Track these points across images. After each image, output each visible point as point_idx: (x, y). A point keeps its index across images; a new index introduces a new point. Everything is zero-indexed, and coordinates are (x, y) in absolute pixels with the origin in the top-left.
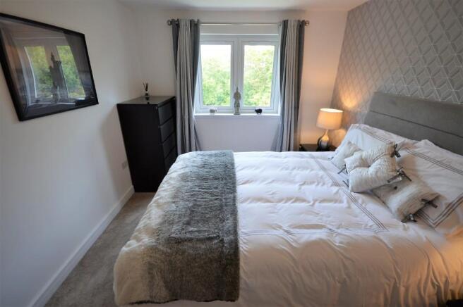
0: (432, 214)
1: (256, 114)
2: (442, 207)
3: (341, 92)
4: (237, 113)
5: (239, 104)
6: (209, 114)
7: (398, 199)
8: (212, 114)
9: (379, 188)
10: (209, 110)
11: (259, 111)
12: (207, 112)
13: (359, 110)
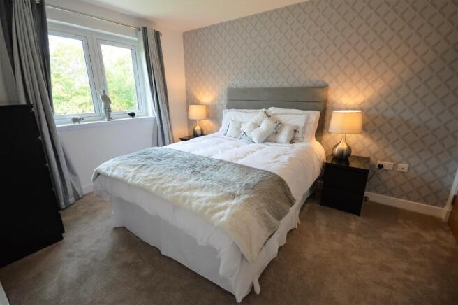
0: (299, 135)
1: (130, 118)
2: (301, 130)
3: (195, 93)
4: (110, 119)
5: (110, 108)
6: (73, 124)
7: (284, 136)
8: (77, 124)
9: (269, 136)
10: (70, 120)
11: (132, 115)
12: (69, 123)
13: (217, 102)
